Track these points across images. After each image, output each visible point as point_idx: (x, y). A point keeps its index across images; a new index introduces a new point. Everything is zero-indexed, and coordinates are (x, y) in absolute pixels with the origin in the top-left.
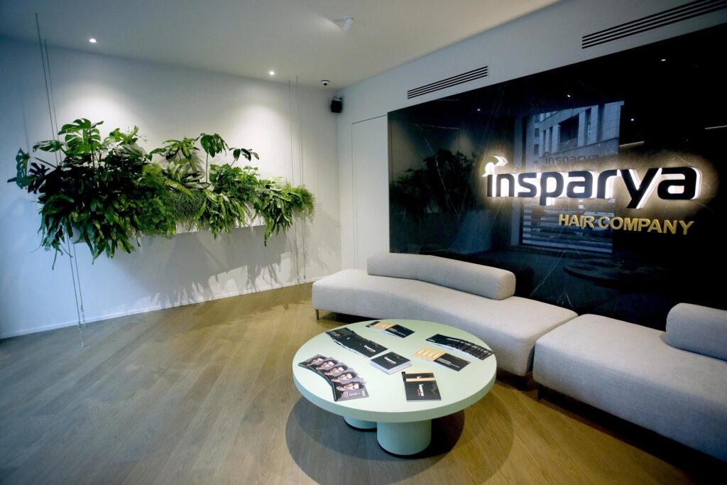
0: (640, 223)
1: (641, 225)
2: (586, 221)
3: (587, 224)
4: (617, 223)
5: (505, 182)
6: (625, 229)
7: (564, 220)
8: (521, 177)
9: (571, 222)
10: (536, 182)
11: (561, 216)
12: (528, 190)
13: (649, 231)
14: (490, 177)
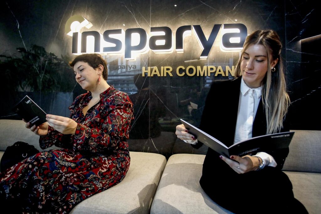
0: (209, 69)
1: (210, 71)
2: (165, 71)
3: (167, 73)
4: (191, 71)
5: (91, 39)
6: (198, 75)
7: (146, 71)
8: (106, 34)
9: (153, 73)
10: (121, 37)
11: (144, 68)
12: (114, 45)
13: (216, 75)
14: (75, 35)
